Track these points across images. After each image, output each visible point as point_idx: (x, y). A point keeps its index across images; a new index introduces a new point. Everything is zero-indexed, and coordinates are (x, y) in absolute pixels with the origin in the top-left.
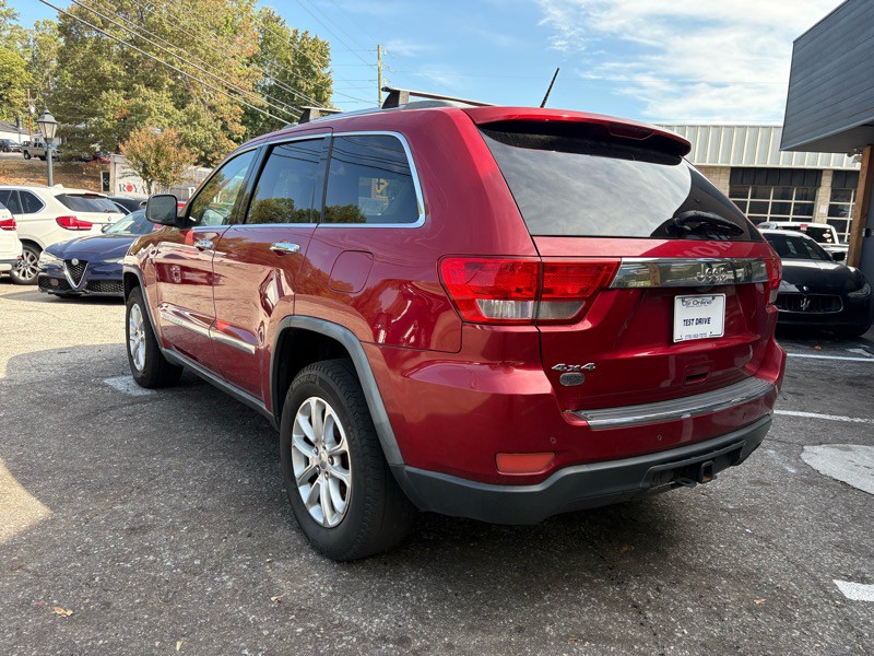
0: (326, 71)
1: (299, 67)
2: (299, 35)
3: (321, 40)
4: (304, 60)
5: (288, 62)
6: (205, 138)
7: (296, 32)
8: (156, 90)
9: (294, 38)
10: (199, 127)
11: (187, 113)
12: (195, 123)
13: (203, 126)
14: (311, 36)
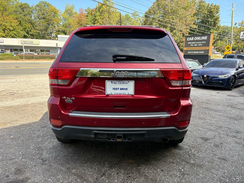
0: (218, 14)
1: (209, 14)
2: (210, 5)
3: (217, 5)
4: (211, 12)
5: (205, 13)
6: (177, 39)
7: (209, 4)
8: (166, 28)
9: (208, 6)
10: (176, 37)
11: (173, 33)
12: (175, 35)
13: (177, 36)
14: (214, 4)
